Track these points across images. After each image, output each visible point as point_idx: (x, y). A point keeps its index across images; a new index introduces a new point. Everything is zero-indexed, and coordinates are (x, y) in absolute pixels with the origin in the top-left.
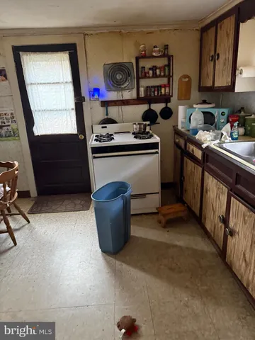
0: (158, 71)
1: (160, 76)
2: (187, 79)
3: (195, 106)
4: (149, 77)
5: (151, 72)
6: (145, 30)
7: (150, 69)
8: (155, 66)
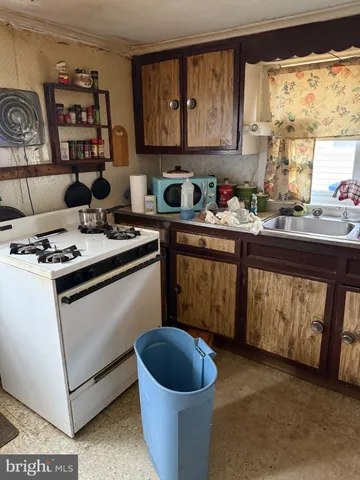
0: (84, 115)
1: (87, 124)
2: (121, 134)
3: (165, 175)
4: (71, 125)
5: (73, 115)
6: (55, 35)
7: (70, 110)
8: (79, 106)
